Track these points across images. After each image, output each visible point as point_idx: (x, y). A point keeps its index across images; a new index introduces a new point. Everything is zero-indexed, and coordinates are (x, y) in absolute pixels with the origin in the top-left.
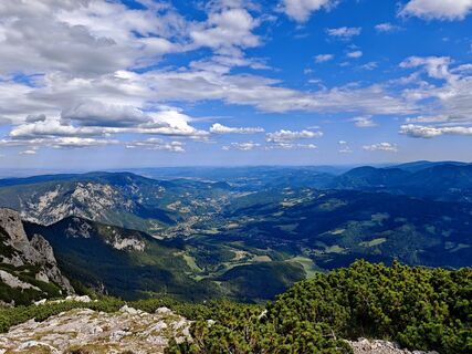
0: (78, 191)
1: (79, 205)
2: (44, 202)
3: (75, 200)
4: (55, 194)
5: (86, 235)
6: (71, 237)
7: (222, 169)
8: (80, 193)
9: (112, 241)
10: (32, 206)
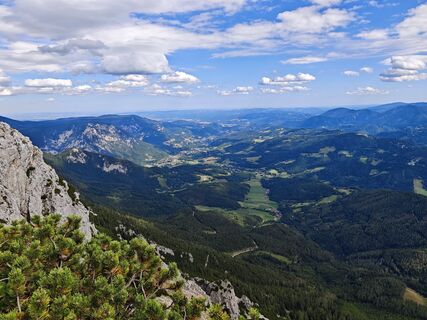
0: (88, 130)
1: (88, 141)
2: (62, 139)
3: (85, 137)
4: (70, 133)
5: (83, 161)
6: (71, 162)
7: (220, 111)
8: (90, 131)
9: (102, 166)
10: (53, 142)
